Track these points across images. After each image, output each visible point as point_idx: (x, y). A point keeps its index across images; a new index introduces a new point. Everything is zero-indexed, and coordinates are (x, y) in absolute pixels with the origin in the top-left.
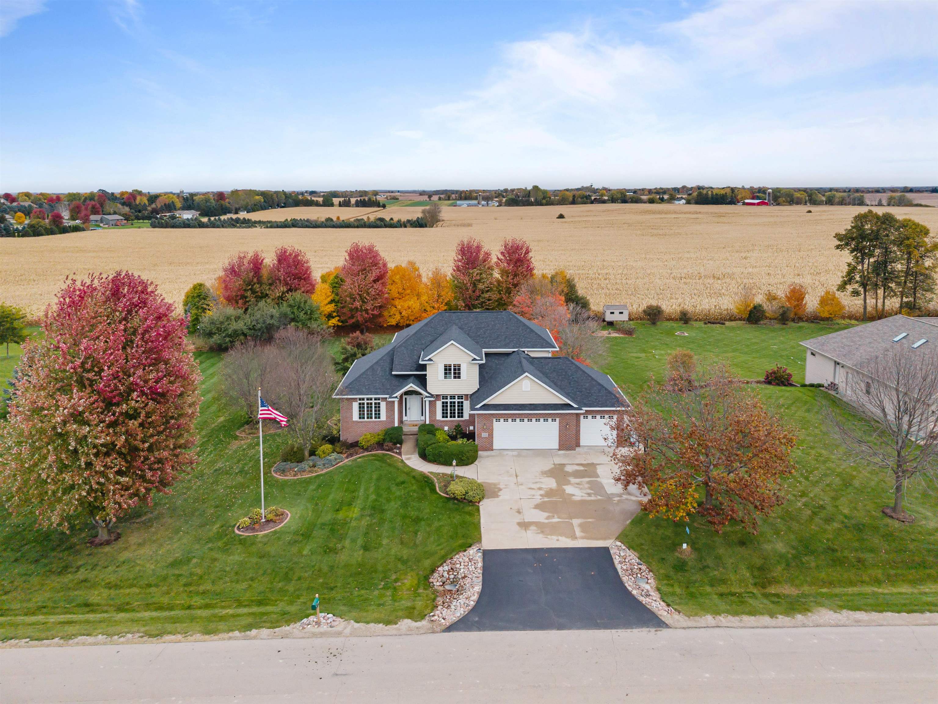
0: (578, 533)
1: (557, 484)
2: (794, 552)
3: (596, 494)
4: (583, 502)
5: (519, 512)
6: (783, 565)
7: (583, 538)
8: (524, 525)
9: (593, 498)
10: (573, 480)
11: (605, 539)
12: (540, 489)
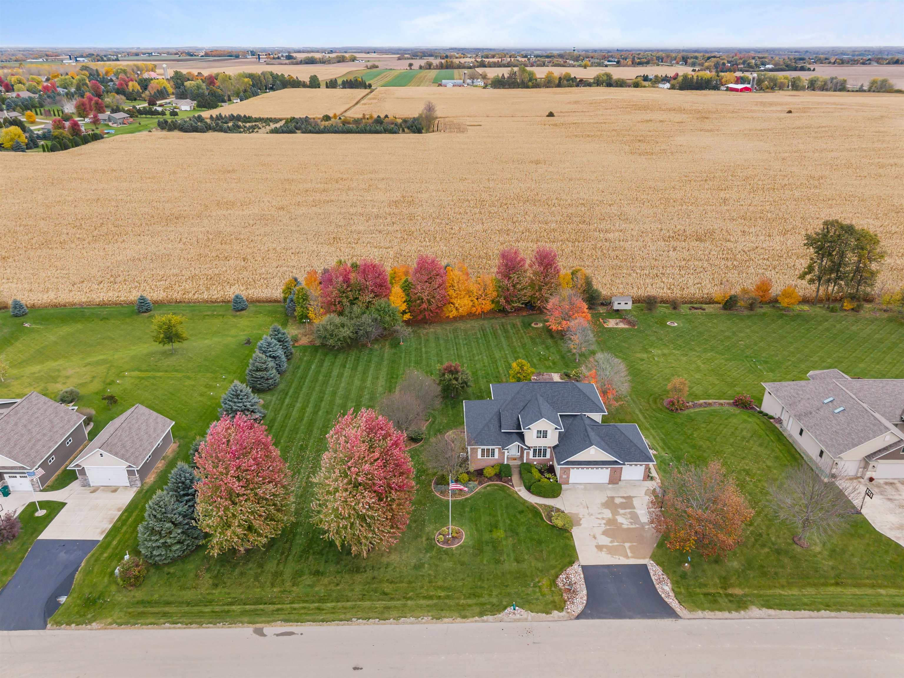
0: (630, 554)
1: (613, 515)
2: (742, 568)
3: (635, 523)
4: (628, 529)
5: (595, 537)
6: (737, 576)
7: (632, 557)
8: (600, 548)
9: (634, 526)
10: (622, 511)
11: (644, 558)
12: (603, 518)
